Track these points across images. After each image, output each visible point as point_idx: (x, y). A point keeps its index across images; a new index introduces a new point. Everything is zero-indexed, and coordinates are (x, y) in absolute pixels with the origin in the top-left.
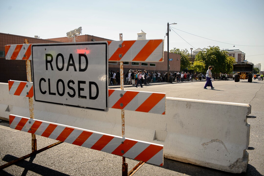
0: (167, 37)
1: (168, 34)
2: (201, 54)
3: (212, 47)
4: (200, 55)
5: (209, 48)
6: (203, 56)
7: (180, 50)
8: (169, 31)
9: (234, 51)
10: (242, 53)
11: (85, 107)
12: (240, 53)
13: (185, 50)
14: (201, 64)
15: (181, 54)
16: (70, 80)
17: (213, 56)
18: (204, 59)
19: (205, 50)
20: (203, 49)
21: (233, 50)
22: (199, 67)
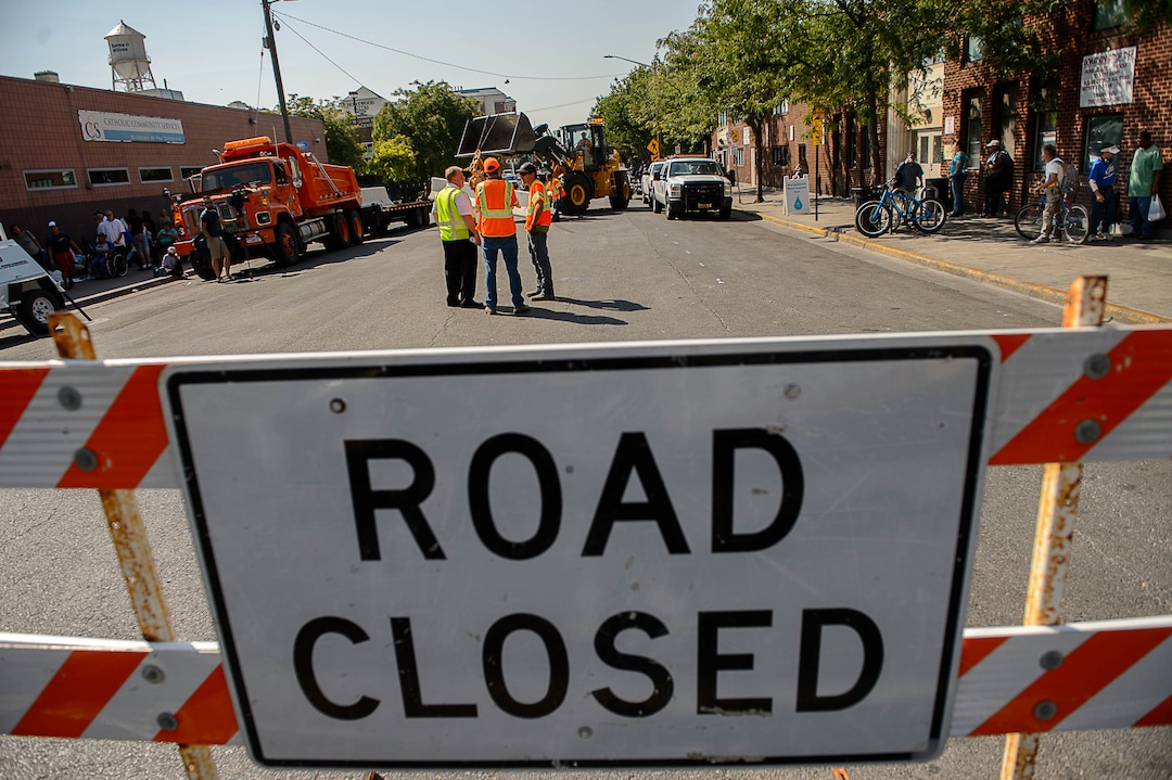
0: (267, 52)
1: (270, 43)
2: (393, 112)
3: (425, 84)
4: (389, 116)
5: (415, 89)
6: (401, 119)
7: (316, 102)
8: (274, 29)
9: (481, 93)
10: (507, 100)
11: (748, 760)
12: (500, 99)
13: (332, 100)
14: (401, 152)
15: (322, 118)
16: (628, 614)
17: (434, 118)
18: (406, 131)
19: (403, 97)
20: (396, 94)
21: (477, 91)
22: (394, 161)
